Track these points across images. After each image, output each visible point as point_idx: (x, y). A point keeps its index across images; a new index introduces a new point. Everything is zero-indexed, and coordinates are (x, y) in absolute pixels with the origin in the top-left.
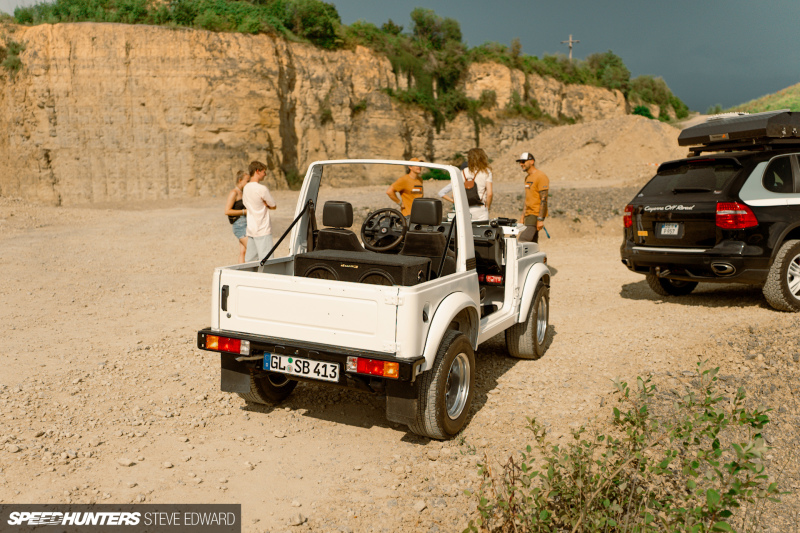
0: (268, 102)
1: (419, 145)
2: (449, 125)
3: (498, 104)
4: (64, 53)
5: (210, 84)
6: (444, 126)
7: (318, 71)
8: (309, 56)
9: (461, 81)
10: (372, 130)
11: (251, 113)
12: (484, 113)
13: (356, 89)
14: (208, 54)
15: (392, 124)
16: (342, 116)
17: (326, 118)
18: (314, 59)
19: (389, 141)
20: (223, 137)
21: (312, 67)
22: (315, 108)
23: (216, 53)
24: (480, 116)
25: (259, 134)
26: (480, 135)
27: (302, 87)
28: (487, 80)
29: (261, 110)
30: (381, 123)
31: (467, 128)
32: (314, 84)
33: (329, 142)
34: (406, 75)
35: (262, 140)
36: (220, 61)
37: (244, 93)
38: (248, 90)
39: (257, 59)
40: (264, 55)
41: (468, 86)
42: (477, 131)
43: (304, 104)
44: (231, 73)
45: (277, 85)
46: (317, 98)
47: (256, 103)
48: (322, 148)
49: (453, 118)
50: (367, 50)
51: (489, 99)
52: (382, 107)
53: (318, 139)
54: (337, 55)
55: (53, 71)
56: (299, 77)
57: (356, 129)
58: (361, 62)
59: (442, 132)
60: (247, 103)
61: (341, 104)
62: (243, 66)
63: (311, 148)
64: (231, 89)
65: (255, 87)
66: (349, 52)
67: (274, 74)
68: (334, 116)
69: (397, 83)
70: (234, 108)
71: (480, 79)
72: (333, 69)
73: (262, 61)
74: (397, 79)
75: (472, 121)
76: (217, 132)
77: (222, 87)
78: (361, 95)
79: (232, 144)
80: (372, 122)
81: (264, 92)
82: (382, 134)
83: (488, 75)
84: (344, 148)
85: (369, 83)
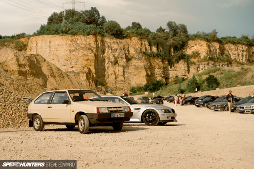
0: (90, 58)
1: (158, 73)
2: (176, 65)
3: (200, 57)
4: (35, 45)
5: (70, 52)
6: (174, 65)
7: (115, 46)
8: (112, 41)
9: (185, 48)
10: (133, 67)
11: (84, 61)
12: (193, 60)
13: (130, 52)
14: (70, 43)
15: (142, 64)
16: (123, 62)
17: (116, 62)
18: (114, 42)
19: (140, 70)
20: (74, 69)
21: (113, 45)
22: (113, 59)
23: (73, 42)
24: (191, 61)
25: (85, 68)
26: (190, 69)
27: (108, 52)
28: (195, 47)
29: (87, 60)
30: (137, 64)
31: (183, 66)
32: (113, 51)
33: (116, 71)
34: (156, 47)
35: (86, 70)
36: (74, 45)
37: (82, 54)
38: (83, 54)
39: (88, 43)
40: (91, 42)
41: (188, 50)
42: (188, 67)
43: (109, 58)
44: (78, 48)
45: (95, 52)
46: (114, 56)
47: (86, 58)
48: (114, 73)
49: (178, 62)
50: (136, 38)
51: (196, 54)
52: (138, 58)
53: (113, 70)
54: (123, 41)
55: (32, 50)
56: (107, 49)
57: (128, 67)
58: (133, 43)
59: (173, 68)
60: (82, 58)
61: (122, 58)
62: (82, 46)
63: (110, 73)
64: (77, 53)
65: (85, 53)
66: (129, 40)
67: (94, 48)
68: (119, 62)
69: (151, 50)
70: (77, 60)
71: (193, 47)
72: (121, 46)
73: (89, 44)
74: (151, 48)
75: (186, 63)
76: (72, 67)
77: (74, 53)
78: (132, 54)
79: (76, 72)
80: (133, 64)
81: (89, 54)
82: (137, 68)
83: (196, 45)
84: (122, 73)
85: (136, 50)
